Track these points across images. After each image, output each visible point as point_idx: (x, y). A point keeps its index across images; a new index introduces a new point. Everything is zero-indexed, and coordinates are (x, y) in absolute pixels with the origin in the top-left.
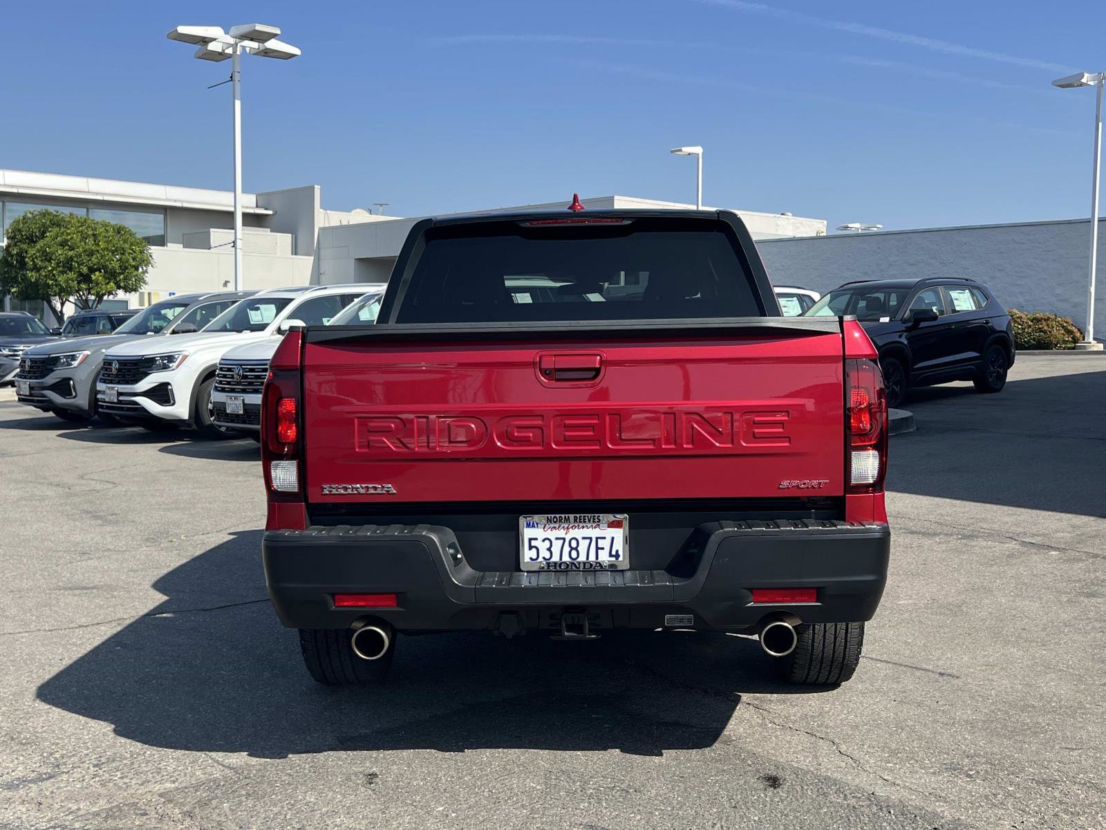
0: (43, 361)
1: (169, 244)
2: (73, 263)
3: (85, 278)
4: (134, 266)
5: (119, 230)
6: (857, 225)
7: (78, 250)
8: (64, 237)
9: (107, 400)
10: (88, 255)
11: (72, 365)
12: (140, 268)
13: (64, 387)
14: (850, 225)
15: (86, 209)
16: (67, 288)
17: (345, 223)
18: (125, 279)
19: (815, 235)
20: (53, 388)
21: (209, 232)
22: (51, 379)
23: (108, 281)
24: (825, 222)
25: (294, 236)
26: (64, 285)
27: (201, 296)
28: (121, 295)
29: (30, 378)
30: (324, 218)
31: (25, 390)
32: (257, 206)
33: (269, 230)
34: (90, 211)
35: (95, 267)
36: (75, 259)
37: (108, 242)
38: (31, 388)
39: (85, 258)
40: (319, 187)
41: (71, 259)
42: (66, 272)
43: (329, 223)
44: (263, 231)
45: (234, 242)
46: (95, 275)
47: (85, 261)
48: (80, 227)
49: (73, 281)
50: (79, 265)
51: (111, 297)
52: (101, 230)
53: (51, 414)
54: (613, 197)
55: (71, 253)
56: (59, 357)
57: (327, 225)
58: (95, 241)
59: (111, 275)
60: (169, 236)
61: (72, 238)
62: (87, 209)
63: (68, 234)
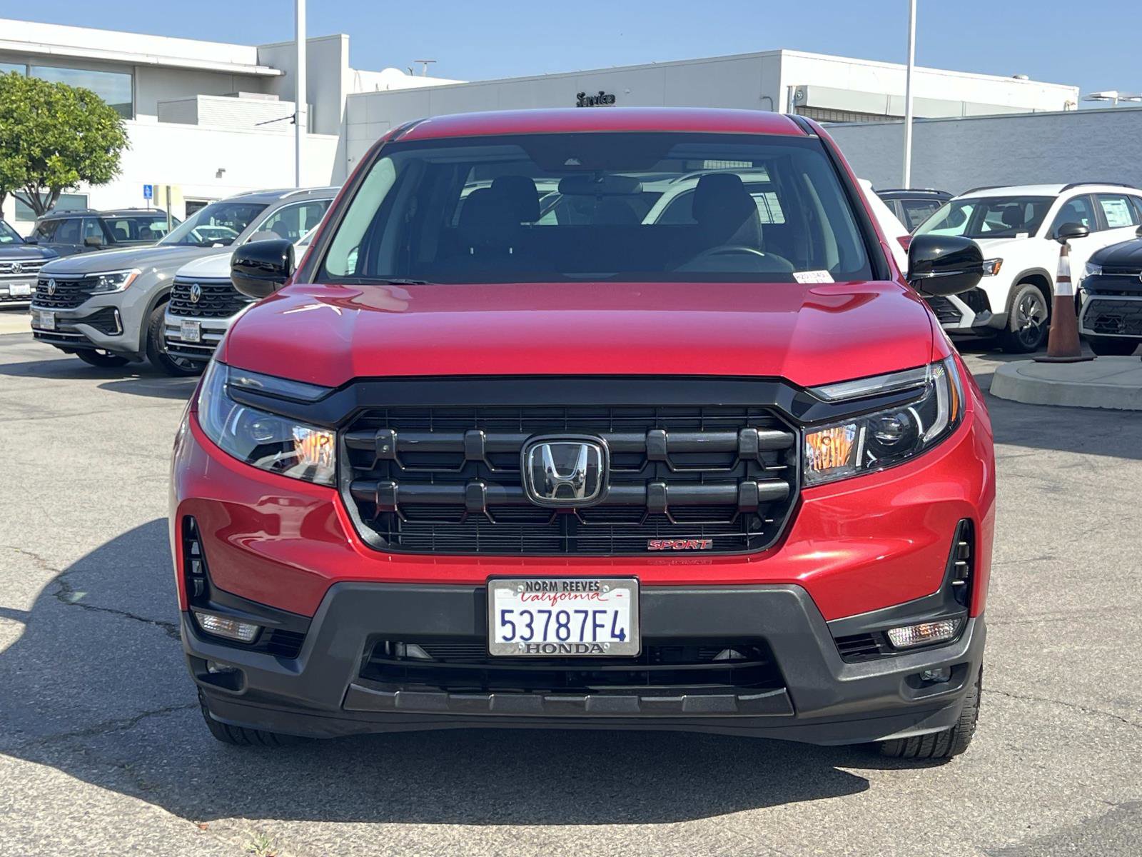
0: (76, 283)
1: (138, 116)
2: (21, 142)
3: (37, 164)
4: (103, 148)
5: (82, 97)
6: (1114, 94)
7: (27, 124)
8: (7, 105)
9: (183, 339)
10: (42, 132)
11: (116, 288)
12: (112, 151)
13: (106, 319)
14: (1103, 94)
15: (25, 67)
16: (12, 177)
17: (382, 88)
18: (92, 165)
19: (1062, 110)
20: (92, 320)
21: (196, 99)
22: (87, 309)
23: (68, 168)
24: (1077, 89)
25: (311, 106)
26: (8, 173)
27: (284, 193)
28: (84, 187)
29: (56, 306)
30: (354, 81)
31: (48, 322)
32: (258, 64)
33: (277, 97)
34: (31, 68)
35: (51, 148)
36: (24, 137)
37: (69, 113)
38: (58, 320)
39: (37, 135)
40: (348, 36)
41: (18, 136)
42: (10, 155)
43: (361, 90)
44: (269, 99)
45: (294, 116)
46: (51, 160)
47: (37, 139)
48: (28, 91)
49: (21, 168)
50: (30, 145)
51: (70, 191)
52: (58, 96)
53: (75, 356)
54: (781, 51)
55: (17, 128)
56: (98, 277)
57: (358, 91)
58: (49, 111)
59: (73, 161)
60: (138, 105)
61: (18, 107)
62: (27, 66)
63: (13, 102)
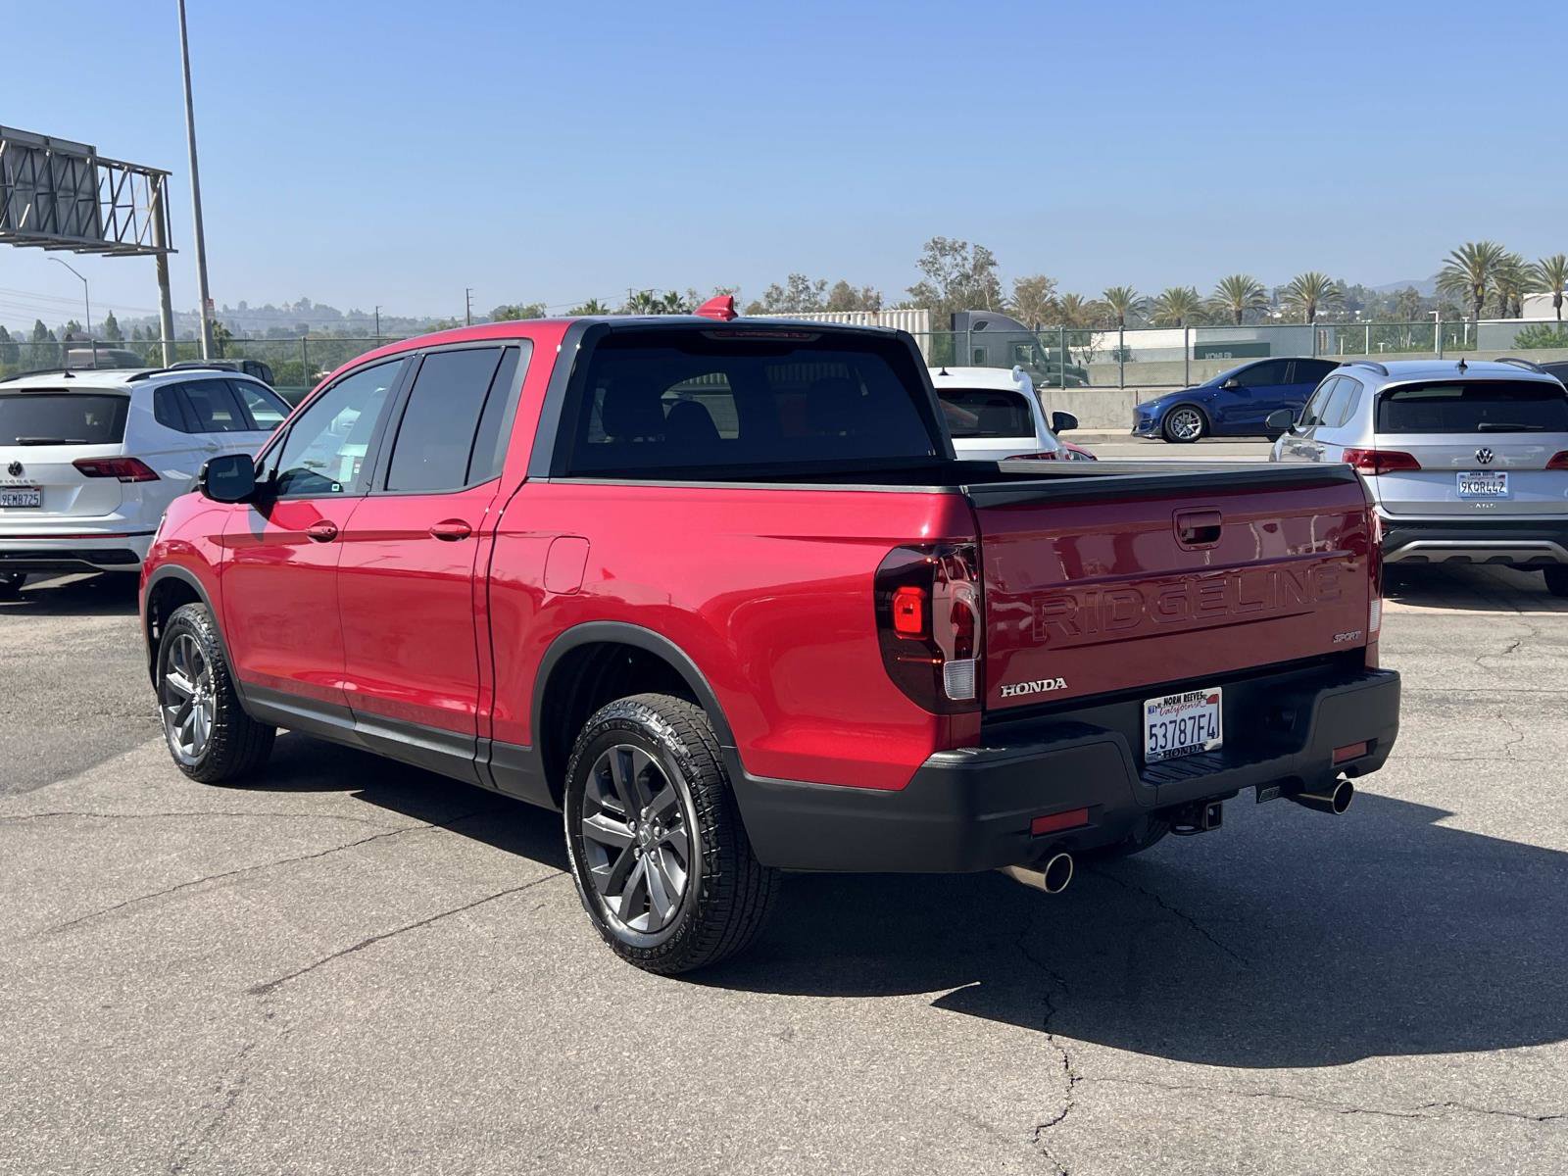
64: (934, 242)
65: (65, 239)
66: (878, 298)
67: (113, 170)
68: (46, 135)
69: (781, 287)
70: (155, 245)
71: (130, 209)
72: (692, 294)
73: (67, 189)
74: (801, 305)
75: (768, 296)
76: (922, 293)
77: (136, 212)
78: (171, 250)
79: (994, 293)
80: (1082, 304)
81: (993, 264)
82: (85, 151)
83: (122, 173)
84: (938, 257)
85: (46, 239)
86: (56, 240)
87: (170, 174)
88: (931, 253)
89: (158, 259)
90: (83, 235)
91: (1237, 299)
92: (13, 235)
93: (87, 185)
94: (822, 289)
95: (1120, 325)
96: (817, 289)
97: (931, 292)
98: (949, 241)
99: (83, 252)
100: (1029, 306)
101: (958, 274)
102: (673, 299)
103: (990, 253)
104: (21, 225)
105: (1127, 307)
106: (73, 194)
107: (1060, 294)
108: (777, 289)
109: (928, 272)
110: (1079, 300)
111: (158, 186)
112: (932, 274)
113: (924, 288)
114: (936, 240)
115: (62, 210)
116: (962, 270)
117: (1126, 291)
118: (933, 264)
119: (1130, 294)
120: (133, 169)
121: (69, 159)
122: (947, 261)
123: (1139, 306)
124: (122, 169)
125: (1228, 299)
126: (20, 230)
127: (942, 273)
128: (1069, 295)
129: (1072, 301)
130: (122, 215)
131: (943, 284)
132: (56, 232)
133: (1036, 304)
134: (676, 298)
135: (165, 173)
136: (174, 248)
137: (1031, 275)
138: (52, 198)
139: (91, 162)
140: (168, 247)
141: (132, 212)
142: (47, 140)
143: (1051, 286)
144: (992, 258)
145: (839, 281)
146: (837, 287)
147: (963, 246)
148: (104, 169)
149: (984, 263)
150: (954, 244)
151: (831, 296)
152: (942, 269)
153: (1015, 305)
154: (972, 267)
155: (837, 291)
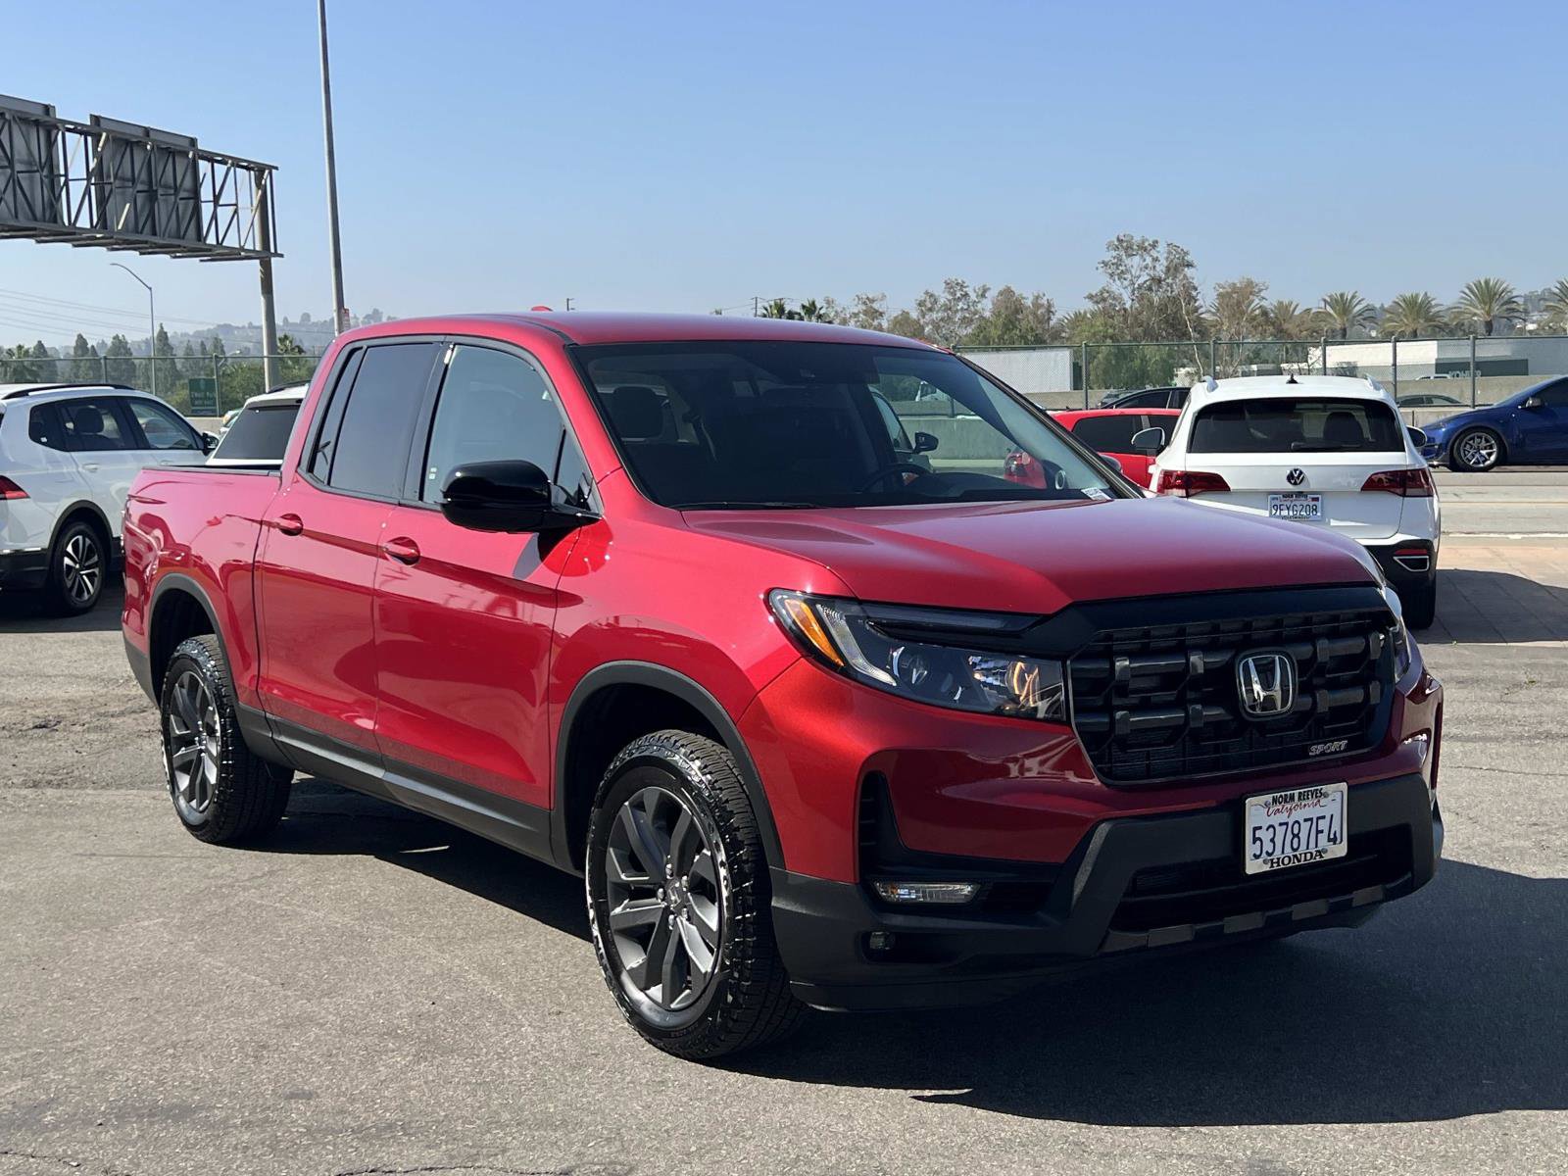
64: (1118, 239)
65: (161, 242)
66: (1050, 306)
67: (215, 165)
68: (146, 125)
69: (936, 294)
70: (258, 248)
71: (233, 208)
72: (829, 303)
73: (166, 187)
74: (959, 315)
75: (921, 304)
76: (1104, 300)
77: (240, 211)
78: (276, 254)
79: (1192, 299)
80: (1297, 313)
81: (1189, 265)
82: (186, 143)
83: (225, 167)
84: (1124, 257)
85: (146, 242)
86: (155, 243)
87: (276, 168)
88: (1114, 254)
89: (261, 265)
90: (183, 238)
91: (1487, 309)
92: (112, 238)
93: (188, 183)
94: (983, 296)
95: (1343, 338)
96: (977, 296)
97: (1114, 299)
98: (1137, 239)
99: (179, 257)
100: (1234, 315)
101: (1148, 278)
102: (810, 309)
103: (1186, 253)
104: (120, 227)
105: (1351, 316)
106: (172, 191)
107: (1270, 300)
108: (932, 296)
109: (1112, 275)
110: (1293, 306)
111: (263, 182)
112: (1116, 278)
113: (1106, 295)
114: (1121, 238)
115: (162, 210)
116: (1152, 273)
117: (1349, 298)
118: (1117, 265)
119: (1355, 301)
120: (237, 163)
121: (170, 152)
122: (1135, 262)
123: (1366, 315)
124: (226, 163)
125: (1477, 308)
126: (119, 232)
127: (1128, 276)
128: (1281, 303)
129: (1284, 309)
130: (224, 214)
131: (1130, 289)
132: (154, 234)
133: (1243, 313)
134: (815, 308)
135: (271, 168)
136: (279, 252)
137: (1235, 277)
138: (152, 196)
139: (194, 155)
140: (272, 250)
141: (236, 212)
142: (147, 131)
143: (1260, 291)
144: (1188, 258)
145: (1002, 288)
146: (1001, 293)
147: (1154, 245)
148: (206, 162)
149: (1179, 264)
150: (1143, 243)
151: (993, 304)
152: (1128, 271)
153: (1214, 314)
154: (1164, 269)
155: (999, 298)
